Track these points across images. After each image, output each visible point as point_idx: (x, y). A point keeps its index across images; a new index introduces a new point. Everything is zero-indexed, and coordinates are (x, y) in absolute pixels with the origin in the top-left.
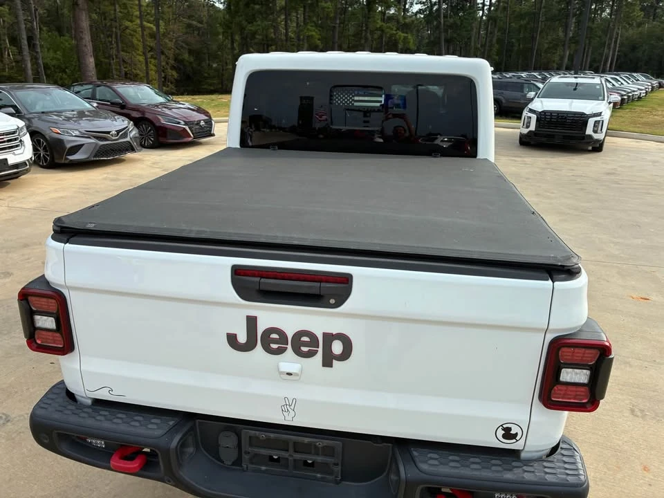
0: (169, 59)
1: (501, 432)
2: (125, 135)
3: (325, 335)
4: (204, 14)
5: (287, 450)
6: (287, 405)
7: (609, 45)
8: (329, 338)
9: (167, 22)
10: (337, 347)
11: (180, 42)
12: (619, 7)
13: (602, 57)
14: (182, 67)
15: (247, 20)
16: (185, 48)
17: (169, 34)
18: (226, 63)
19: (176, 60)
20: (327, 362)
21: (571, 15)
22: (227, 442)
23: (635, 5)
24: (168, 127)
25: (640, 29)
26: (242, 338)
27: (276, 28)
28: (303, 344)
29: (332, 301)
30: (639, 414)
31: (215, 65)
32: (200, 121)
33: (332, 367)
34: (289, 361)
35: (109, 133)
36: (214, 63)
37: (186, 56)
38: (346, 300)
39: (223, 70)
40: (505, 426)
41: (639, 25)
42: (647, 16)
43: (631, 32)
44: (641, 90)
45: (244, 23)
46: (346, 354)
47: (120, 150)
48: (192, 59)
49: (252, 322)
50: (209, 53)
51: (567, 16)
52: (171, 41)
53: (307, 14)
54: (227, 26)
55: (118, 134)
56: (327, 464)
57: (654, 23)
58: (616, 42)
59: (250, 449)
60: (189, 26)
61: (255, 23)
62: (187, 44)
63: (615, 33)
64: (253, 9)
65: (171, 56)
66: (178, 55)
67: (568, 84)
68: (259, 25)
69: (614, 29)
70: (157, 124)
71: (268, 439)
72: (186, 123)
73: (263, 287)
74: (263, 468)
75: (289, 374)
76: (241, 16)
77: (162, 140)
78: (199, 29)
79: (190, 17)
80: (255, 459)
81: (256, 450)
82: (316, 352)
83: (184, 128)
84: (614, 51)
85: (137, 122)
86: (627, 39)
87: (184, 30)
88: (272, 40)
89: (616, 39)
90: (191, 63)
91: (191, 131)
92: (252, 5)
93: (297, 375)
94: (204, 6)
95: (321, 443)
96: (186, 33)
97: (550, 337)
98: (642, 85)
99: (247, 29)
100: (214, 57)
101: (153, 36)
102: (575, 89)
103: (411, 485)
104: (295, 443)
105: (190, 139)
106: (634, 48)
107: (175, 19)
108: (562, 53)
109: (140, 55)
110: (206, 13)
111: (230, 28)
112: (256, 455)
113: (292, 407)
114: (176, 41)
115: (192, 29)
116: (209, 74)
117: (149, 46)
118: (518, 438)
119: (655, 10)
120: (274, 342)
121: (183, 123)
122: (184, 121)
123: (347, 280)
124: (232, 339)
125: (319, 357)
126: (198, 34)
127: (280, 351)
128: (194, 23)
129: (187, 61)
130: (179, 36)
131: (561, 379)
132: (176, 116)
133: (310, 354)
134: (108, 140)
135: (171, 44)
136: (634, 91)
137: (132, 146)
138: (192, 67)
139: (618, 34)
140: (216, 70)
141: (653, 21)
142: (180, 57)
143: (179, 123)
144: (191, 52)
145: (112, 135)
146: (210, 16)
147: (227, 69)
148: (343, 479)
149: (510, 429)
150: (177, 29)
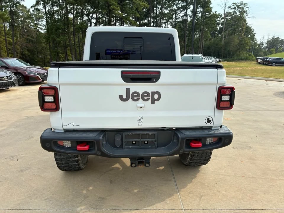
0: (18, 54)
1: (207, 120)
2: (11, 78)
3: (152, 92)
4: (35, 35)
5: (139, 139)
6: (140, 120)
7: (200, 47)
8: (153, 93)
9: (17, 38)
10: (156, 96)
11: (23, 46)
12: (203, 33)
13: (198, 51)
14: (24, 57)
15: (56, 36)
16: (26, 49)
17: (18, 43)
18: (46, 55)
19: (21, 54)
20: (153, 102)
21: (186, 36)
22: (118, 138)
23: (208, 32)
24: (30, 76)
25: (210, 41)
26: (125, 97)
27: (70, 40)
28: (145, 96)
29: (154, 80)
30: (236, 148)
31: (40, 56)
32: (45, 73)
33: (154, 103)
34: (141, 103)
35: (3, 77)
36: (40, 55)
37: (26, 52)
38: (159, 80)
39: (45, 58)
40: (207, 118)
41: (210, 40)
42: (212, 36)
43: (207, 42)
44: (214, 62)
45: (56, 38)
46: (159, 99)
47: (8, 85)
48: (29, 54)
49: (128, 90)
50: (37, 51)
51: (184, 37)
52: (19, 46)
53: (83, 34)
54: (47, 39)
55: (8, 78)
56: (152, 141)
57: (215, 39)
58: (202, 46)
59: (126, 140)
60: (28, 39)
61: (60, 37)
62: (27, 47)
63: (202, 43)
64: (59, 32)
65: (19, 52)
66: (23, 52)
67: (190, 57)
68: (62, 38)
69: (201, 41)
70: (25, 75)
71: (132, 135)
72: (38, 74)
73: (133, 77)
74: (130, 147)
75: (141, 108)
76: (54, 34)
77: (26, 81)
78: (32, 41)
79: (28, 36)
80: (128, 144)
81: (128, 140)
82: (150, 98)
83: (38, 76)
84: (202, 50)
85: (16, 74)
86: (206, 45)
87: (25, 41)
88: (68, 45)
89: (202, 45)
90: (29, 55)
91: (41, 77)
92: (58, 30)
93: (143, 107)
94: (34, 31)
95: (151, 133)
96: (26, 42)
97: (218, 86)
98: (213, 60)
99: (57, 40)
100: (41, 53)
101: (10, 44)
102: (192, 59)
103: (182, 139)
104: (142, 135)
105: (40, 81)
106: (209, 48)
107: (21, 37)
108: (184, 50)
109: (4, 52)
110: (35, 34)
111: (49, 40)
112: (128, 142)
113: (141, 120)
114: (21, 46)
115: (29, 41)
116: (38, 60)
117: (9, 48)
118: (211, 122)
119: (215, 34)
120: (135, 96)
121: (37, 74)
122: (37, 73)
123: (159, 73)
124: (121, 97)
125: (150, 101)
126: (32, 43)
127: (138, 100)
128: (30, 38)
129: (27, 55)
130: (23, 44)
131: (222, 100)
132: (34, 71)
133: (148, 100)
134: (3, 81)
135: (19, 47)
136: (211, 63)
137: (14, 83)
138: (29, 57)
139: (203, 43)
140: (41, 58)
141: (214, 38)
142: (24, 53)
143: (35, 74)
144: (28, 50)
145: (5, 78)
146: (38, 35)
147: (46, 58)
148: (158, 147)
149: (209, 119)
150: (22, 41)
